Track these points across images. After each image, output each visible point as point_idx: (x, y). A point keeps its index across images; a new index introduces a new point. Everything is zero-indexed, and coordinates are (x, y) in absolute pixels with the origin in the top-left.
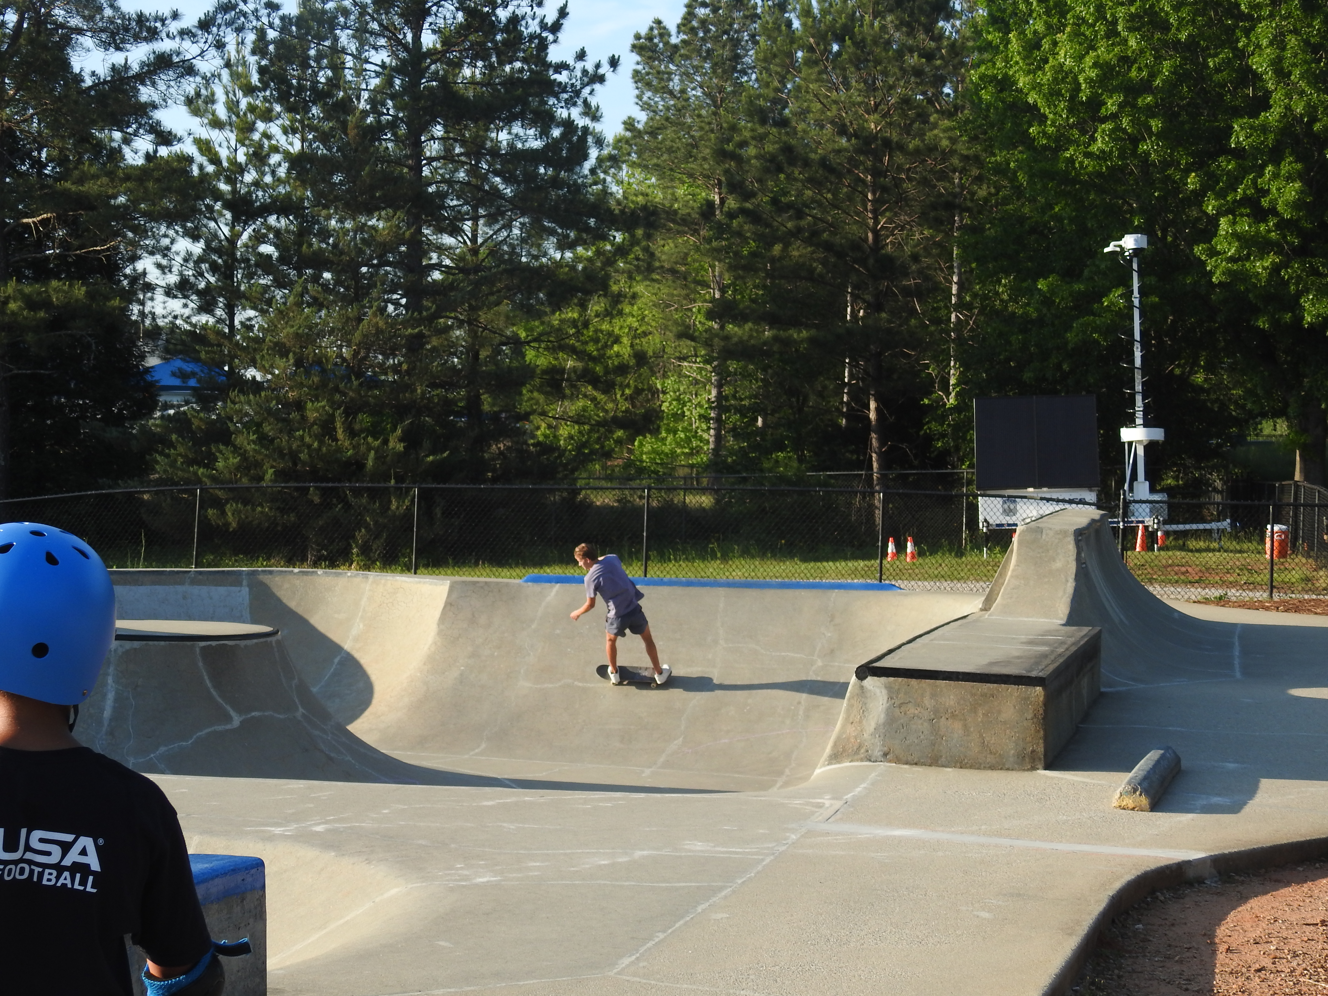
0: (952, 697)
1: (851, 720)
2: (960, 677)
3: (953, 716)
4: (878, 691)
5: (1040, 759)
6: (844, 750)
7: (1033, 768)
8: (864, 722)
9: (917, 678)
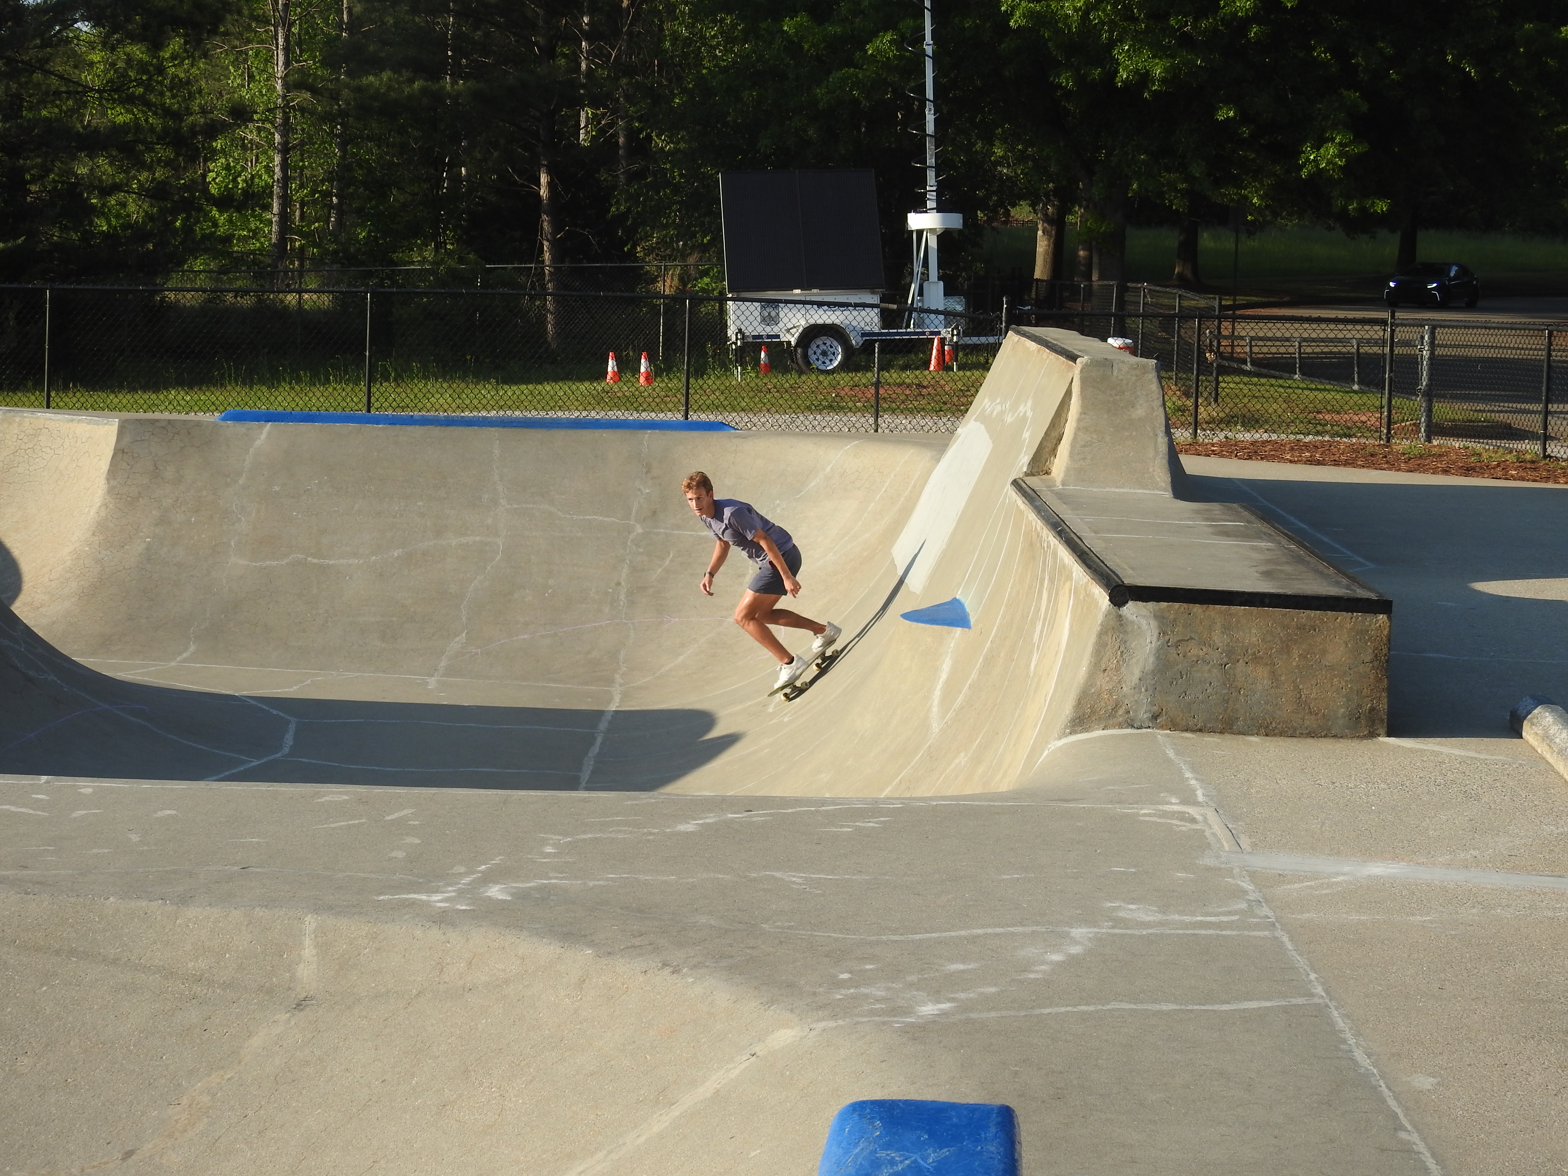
0: (1254, 631)
1: (1104, 667)
2: (1267, 601)
3: (1256, 659)
4: (1144, 622)
5: (1382, 720)
6: (1093, 712)
7: (1372, 735)
8: (1123, 669)
9: (1201, 603)
